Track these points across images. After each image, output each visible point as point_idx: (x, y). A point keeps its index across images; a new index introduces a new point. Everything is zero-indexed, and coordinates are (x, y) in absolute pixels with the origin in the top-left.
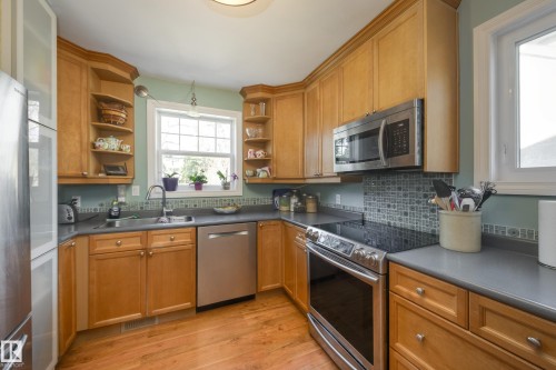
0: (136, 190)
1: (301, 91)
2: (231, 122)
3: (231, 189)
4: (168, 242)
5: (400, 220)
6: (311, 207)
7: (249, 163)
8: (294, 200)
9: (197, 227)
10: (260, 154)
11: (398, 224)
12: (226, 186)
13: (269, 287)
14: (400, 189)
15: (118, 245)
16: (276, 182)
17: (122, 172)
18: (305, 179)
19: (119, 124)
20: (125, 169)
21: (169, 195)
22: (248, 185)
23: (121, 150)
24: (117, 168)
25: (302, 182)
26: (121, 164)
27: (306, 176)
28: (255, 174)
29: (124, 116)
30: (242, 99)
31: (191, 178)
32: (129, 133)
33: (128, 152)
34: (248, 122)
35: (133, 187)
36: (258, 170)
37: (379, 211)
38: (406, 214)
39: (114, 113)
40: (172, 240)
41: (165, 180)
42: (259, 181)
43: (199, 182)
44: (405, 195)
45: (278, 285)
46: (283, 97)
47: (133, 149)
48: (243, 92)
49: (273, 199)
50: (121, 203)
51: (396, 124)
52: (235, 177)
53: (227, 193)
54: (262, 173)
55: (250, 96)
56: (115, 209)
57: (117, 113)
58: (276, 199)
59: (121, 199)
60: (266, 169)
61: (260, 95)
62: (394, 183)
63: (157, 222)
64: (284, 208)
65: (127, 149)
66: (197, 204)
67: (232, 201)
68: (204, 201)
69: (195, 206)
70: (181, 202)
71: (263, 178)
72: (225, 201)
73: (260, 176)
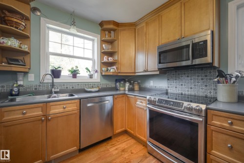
0: (31, 77)
1: (134, 27)
2: (93, 40)
3: (93, 78)
4: (61, 110)
5: (188, 91)
6: (136, 87)
7: (104, 64)
8: (127, 85)
9: (80, 99)
10: (111, 59)
11: (187, 93)
12: (91, 76)
13: (119, 130)
14: (188, 76)
15: (24, 114)
16: (119, 74)
17: (21, 63)
18: (135, 73)
19: (20, 29)
20: (24, 62)
21: (56, 80)
22: (103, 76)
23: (20, 47)
24: (17, 60)
25: (133, 74)
26: (21, 58)
27: (136, 71)
28: (108, 70)
29: (24, 24)
30: (100, 28)
31: (70, 71)
32: (26, 37)
33: (27, 50)
34: (103, 41)
35: (29, 75)
36: (109, 68)
37: (176, 87)
38: (191, 88)
39: (15, 20)
40: (64, 108)
41: (53, 71)
42: (111, 74)
43: (74, 73)
44: (191, 79)
45: (123, 129)
46: (124, 30)
47: (29, 48)
48: (101, 24)
49: (116, 84)
50: (20, 86)
51: (199, 42)
52: (96, 71)
53: (91, 80)
54: (112, 70)
55: (105, 27)
56: (16, 89)
57: (19, 21)
58: (118, 84)
59: (20, 83)
60: (115, 67)
61: (111, 26)
62: (185, 74)
63: (49, 97)
64: (122, 89)
65: (25, 48)
66: (74, 87)
67: (95, 84)
68: (78, 85)
69: (73, 87)
70: (64, 85)
71: (113, 72)
72: (90, 84)
73: (111, 71)
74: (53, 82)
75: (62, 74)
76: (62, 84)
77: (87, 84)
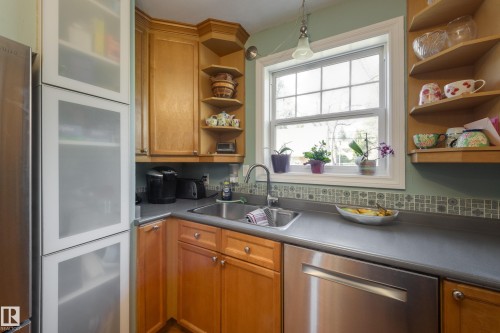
3: (379, 174)
7: (421, 117)
12: (366, 168)
15: (196, 237)
17: (232, 149)
19: (227, 96)
20: (235, 146)
23: (230, 125)
24: (228, 145)
26: (232, 141)
28: (441, 141)
29: (231, 86)
32: (238, 106)
35: (244, 166)
36: (452, 132)
40: (246, 252)
42: (457, 158)
43: (317, 161)
47: (242, 123)
50: (233, 184)
52: (384, 150)
56: (227, 190)
59: (233, 179)
60: (486, 122)
66: (314, 195)
67: (381, 196)
68: (325, 191)
69: (311, 197)
70: (292, 189)
71: (465, 151)
72: (363, 195)
73: (460, 144)
74: (269, 182)
75: (292, 162)
76: (290, 186)
77: (350, 191)
